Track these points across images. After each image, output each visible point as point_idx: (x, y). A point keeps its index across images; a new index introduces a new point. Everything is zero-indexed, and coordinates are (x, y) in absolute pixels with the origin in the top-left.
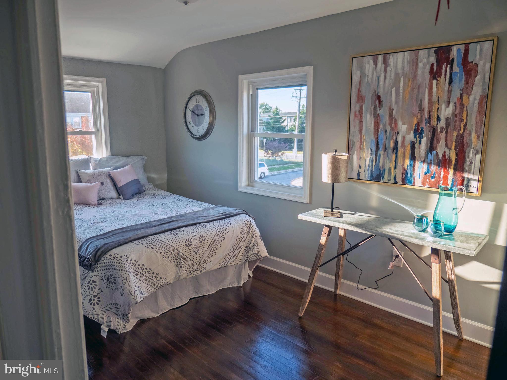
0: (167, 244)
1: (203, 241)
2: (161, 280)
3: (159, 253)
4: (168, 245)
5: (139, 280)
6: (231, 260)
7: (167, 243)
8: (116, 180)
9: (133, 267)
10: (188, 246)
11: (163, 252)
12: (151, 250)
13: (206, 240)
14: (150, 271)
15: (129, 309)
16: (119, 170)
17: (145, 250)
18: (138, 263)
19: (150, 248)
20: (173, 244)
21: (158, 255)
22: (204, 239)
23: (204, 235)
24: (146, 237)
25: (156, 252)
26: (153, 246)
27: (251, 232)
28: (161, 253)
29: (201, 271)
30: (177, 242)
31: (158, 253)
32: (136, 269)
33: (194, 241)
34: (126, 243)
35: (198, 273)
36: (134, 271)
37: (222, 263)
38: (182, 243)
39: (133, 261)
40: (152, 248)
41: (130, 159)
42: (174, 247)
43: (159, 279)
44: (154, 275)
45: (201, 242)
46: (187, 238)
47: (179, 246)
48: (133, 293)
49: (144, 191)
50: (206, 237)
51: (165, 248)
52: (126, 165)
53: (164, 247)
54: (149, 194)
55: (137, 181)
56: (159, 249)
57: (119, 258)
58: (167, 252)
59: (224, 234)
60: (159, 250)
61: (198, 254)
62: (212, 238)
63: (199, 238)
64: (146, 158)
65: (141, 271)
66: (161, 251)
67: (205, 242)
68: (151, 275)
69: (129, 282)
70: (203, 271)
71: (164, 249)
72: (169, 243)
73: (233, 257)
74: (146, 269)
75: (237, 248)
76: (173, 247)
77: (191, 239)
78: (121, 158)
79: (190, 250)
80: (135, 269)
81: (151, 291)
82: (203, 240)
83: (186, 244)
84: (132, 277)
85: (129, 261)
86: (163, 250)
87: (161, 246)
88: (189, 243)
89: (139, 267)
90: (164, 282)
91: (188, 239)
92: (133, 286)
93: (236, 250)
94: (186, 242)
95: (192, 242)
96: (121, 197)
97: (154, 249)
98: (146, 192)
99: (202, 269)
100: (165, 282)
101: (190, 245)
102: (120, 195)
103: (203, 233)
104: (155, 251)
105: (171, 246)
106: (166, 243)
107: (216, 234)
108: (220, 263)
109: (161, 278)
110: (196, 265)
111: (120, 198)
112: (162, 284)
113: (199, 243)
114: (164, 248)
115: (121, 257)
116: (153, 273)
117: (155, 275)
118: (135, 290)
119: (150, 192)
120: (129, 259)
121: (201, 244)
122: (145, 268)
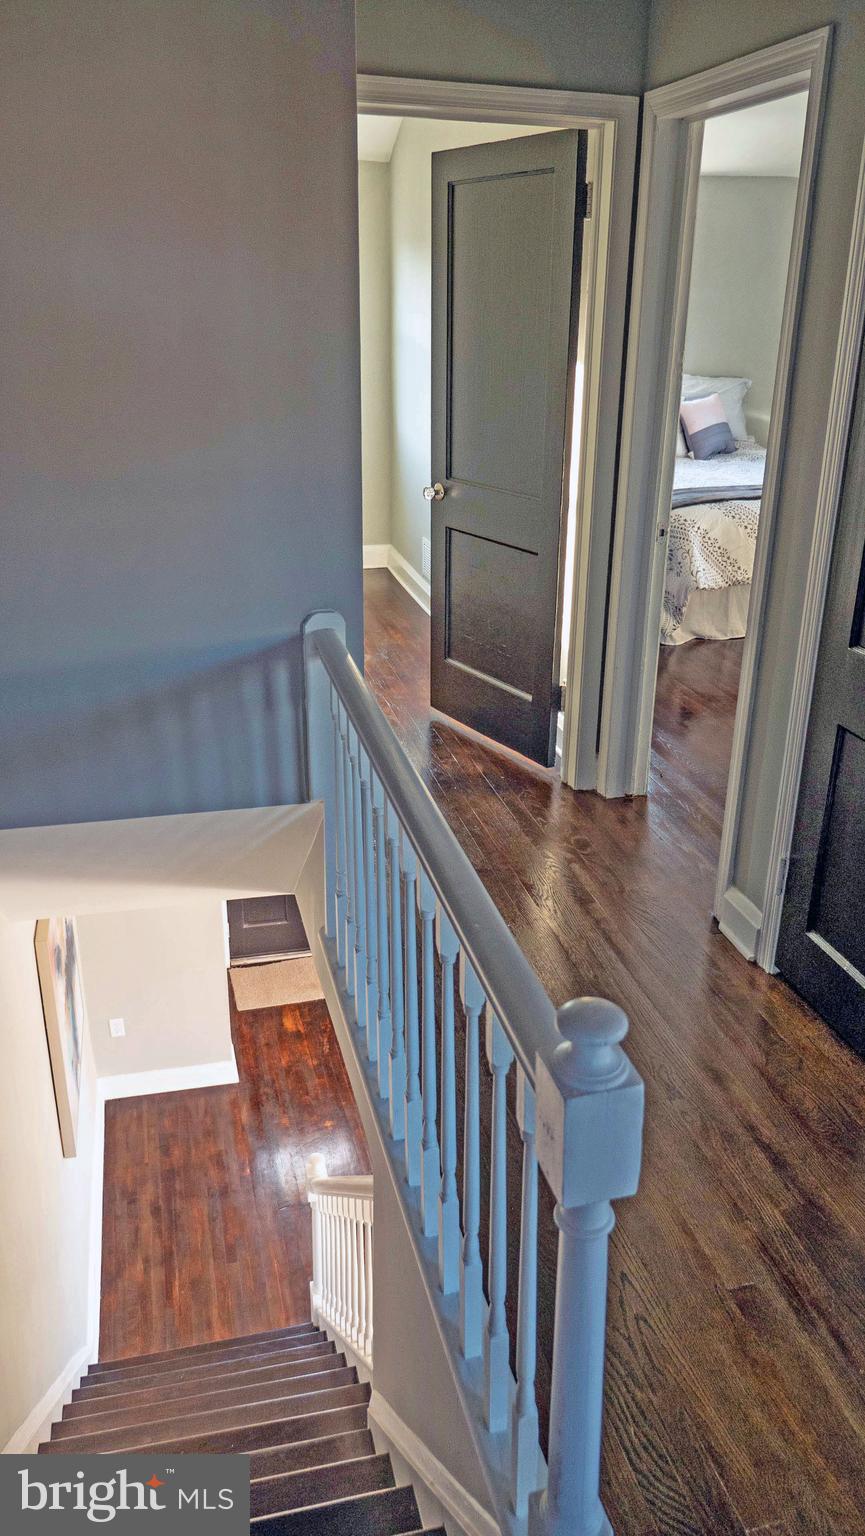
2: (739, 572)
5: (707, 560)
8: (687, 423)
9: (700, 539)
11: (750, 527)
14: (724, 553)
15: (686, 598)
16: (694, 402)
17: (723, 520)
18: (708, 536)
21: (742, 530)
24: (727, 500)
28: (746, 527)
34: (696, 504)
36: (701, 544)
39: (701, 531)
40: (734, 517)
41: (718, 383)
43: (736, 568)
44: (729, 561)
48: (694, 573)
49: (737, 449)
52: (709, 395)
54: (744, 454)
55: (724, 427)
57: (682, 522)
64: (750, 383)
65: (711, 549)
66: (746, 524)
68: (725, 559)
69: (693, 557)
74: (719, 548)
78: (700, 379)
80: (703, 542)
81: (721, 583)
84: (697, 552)
85: (696, 529)
89: (709, 542)
90: (742, 576)
92: (697, 564)
96: (691, 454)
97: (736, 520)
98: (738, 452)
100: (744, 577)
102: (689, 451)
109: (739, 568)
111: (688, 457)
112: (739, 579)
115: (685, 520)
116: (728, 558)
117: (731, 561)
118: (699, 569)
119: (747, 451)
122: (717, 545)
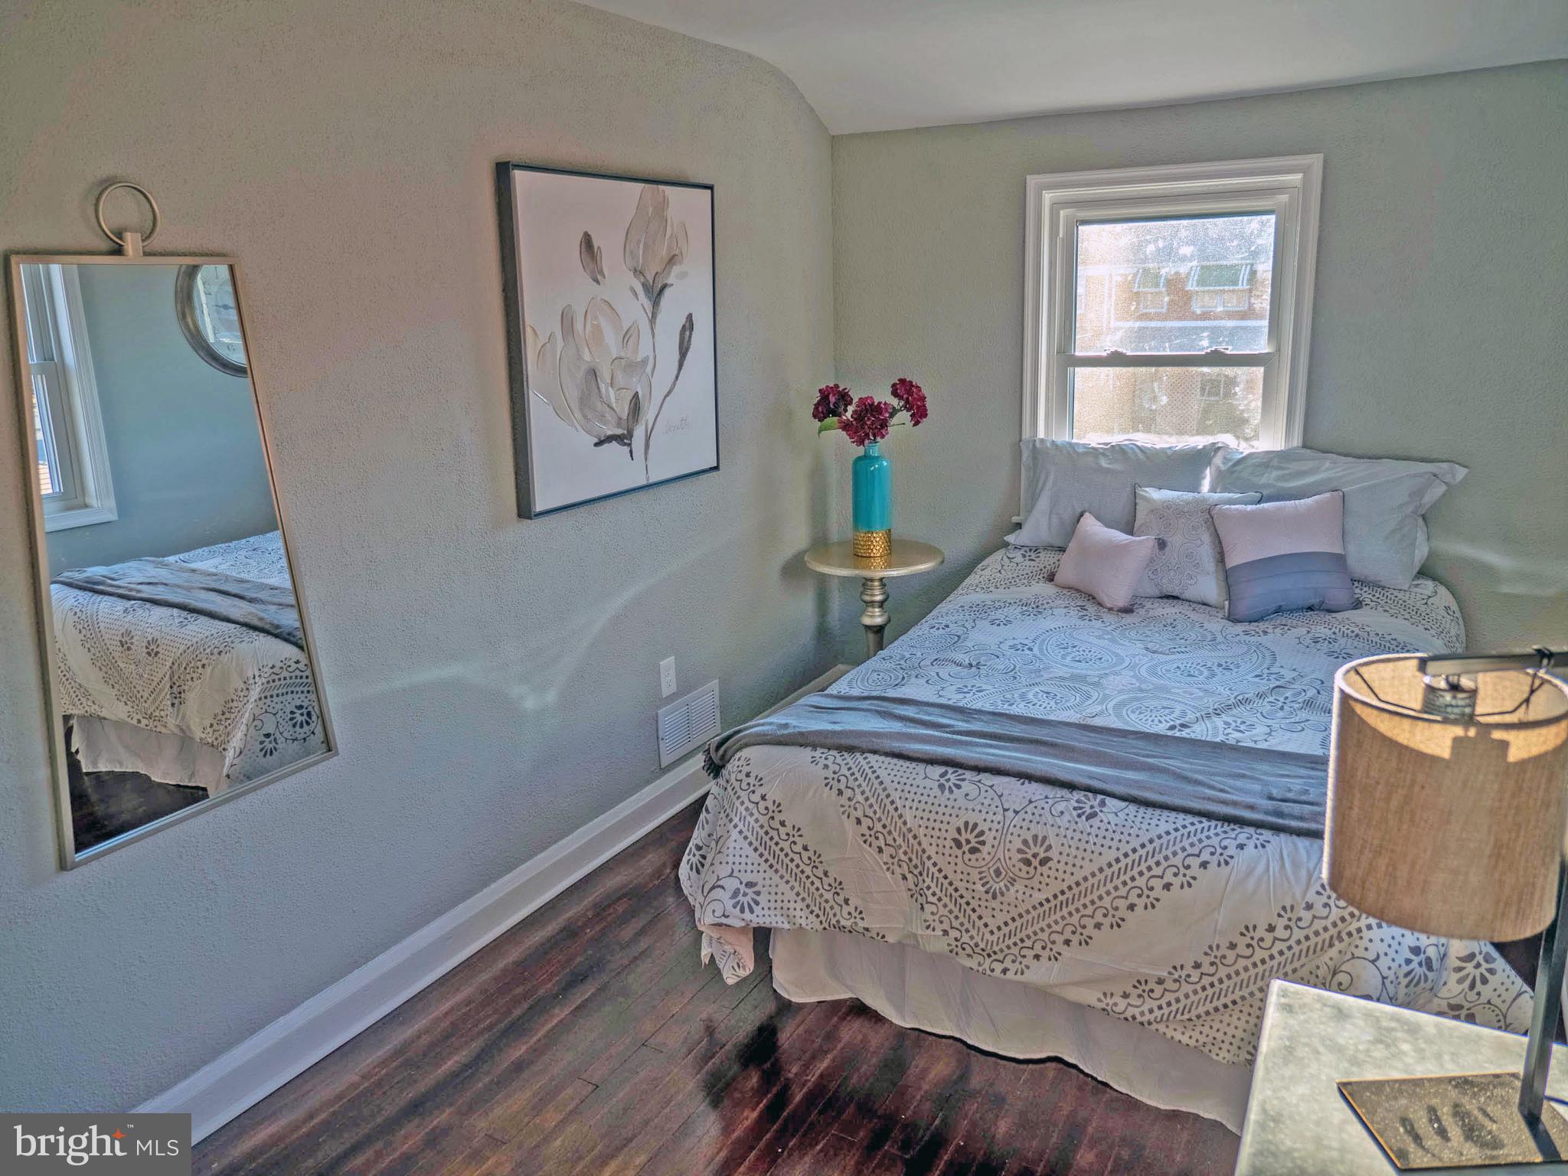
0: (888, 804)
1: (1035, 862)
2: (846, 909)
3: (853, 819)
4: (891, 808)
5: (771, 866)
6: (1166, 1011)
7: (892, 802)
9: (763, 820)
10: (966, 848)
12: (834, 798)
13: (1050, 864)
14: (816, 858)
17: (817, 789)
18: (783, 817)
19: (835, 791)
20: (908, 815)
22: (1042, 855)
23: (1052, 840)
25: (843, 813)
26: (847, 787)
27: (1333, 952)
29: (1005, 971)
30: (926, 815)
31: (848, 817)
32: (770, 830)
33: (996, 843)
35: (992, 970)
36: (761, 832)
37: (1117, 999)
38: (944, 827)
39: (768, 804)
40: (841, 793)
42: (908, 826)
43: (839, 900)
45: (1028, 863)
46: (972, 818)
47: (930, 832)
50: (1053, 854)
51: (875, 812)
53: (876, 807)
56: (857, 805)
58: (880, 829)
59: (1157, 884)
60: (856, 809)
61: (1000, 898)
62: (1086, 872)
63: (1025, 842)
65: (785, 846)
67: (1045, 869)
68: (817, 872)
69: (719, 852)
70: (1010, 975)
71: (871, 815)
72: (899, 803)
73: (1181, 1006)
74: (805, 848)
75: (1221, 981)
76: (905, 823)
77: (986, 828)
79: (969, 870)
80: (766, 828)
81: (802, 921)
82: (1035, 859)
83: (957, 836)
86: (867, 816)
87: (867, 799)
88: (973, 841)
89: (782, 830)
90: (853, 920)
91: (975, 825)
93: (1212, 985)
94: (959, 830)
95: (983, 843)
99: (1013, 968)
100: (856, 923)
101: (973, 851)
103: (1051, 833)
104: (842, 806)
105: (900, 816)
106: (890, 799)
107: (1110, 865)
108: (1109, 989)
109: (847, 902)
110: (988, 936)
112: (845, 923)
113: (1014, 861)
114: (872, 810)
116: (826, 874)
117: (832, 881)
118: (719, 883)
120: (760, 791)
121: (1025, 868)
122: (800, 841)
